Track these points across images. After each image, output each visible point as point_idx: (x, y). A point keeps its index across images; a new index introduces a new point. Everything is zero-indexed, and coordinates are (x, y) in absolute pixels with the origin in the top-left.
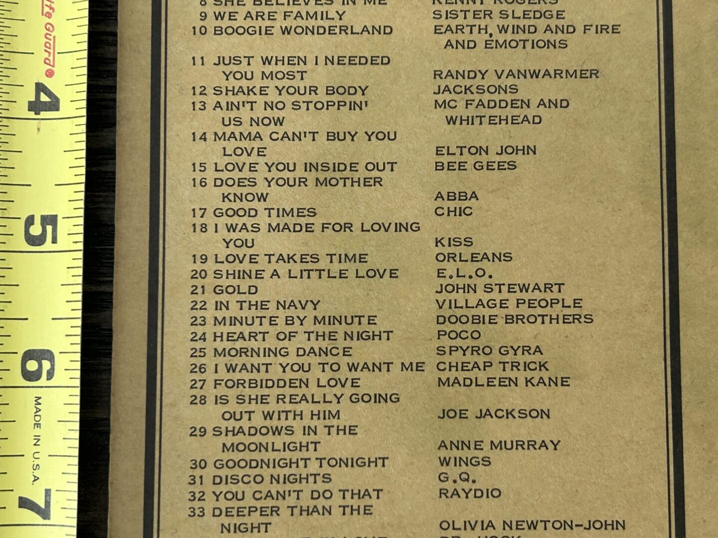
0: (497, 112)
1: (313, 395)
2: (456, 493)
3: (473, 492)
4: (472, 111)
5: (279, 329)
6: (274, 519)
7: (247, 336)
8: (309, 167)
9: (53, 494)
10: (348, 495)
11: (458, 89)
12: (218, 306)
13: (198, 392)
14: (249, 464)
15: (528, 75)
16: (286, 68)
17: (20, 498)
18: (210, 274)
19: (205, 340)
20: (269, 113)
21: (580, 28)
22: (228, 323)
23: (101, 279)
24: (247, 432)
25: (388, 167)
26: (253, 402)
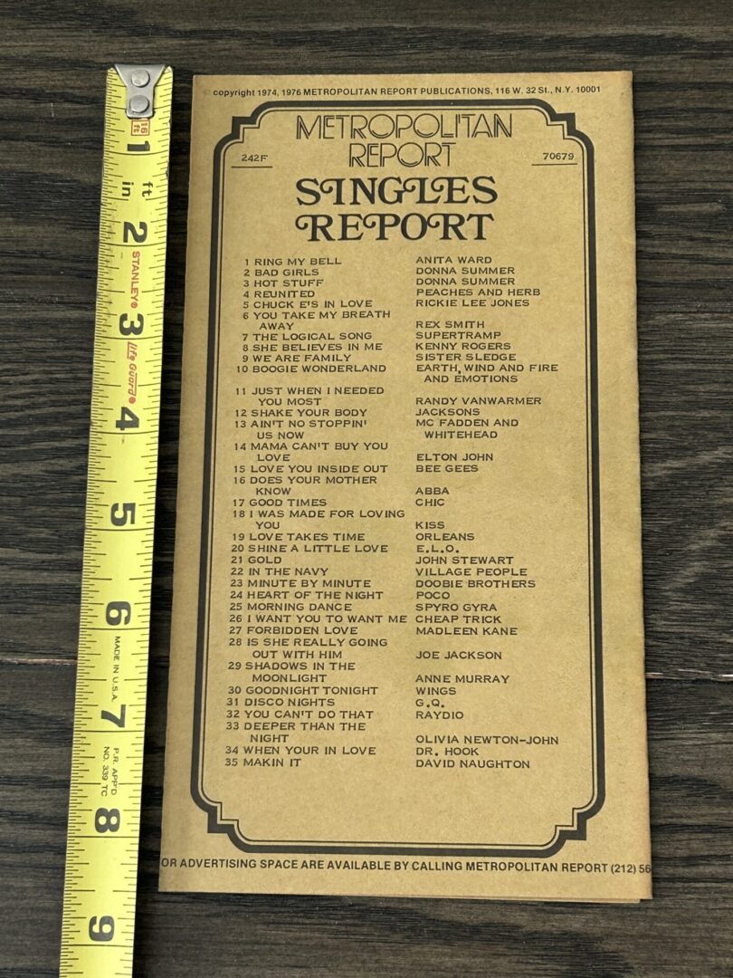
0: (464, 428)
1: (321, 640)
2: (429, 715)
3: (441, 714)
4: (444, 428)
5: (296, 589)
6: (290, 732)
7: (272, 594)
8: (321, 469)
9: (127, 708)
10: (347, 715)
11: (434, 412)
12: (252, 572)
13: (235, 636)
14: (272, 691)
15: (487, 402)
16: (306, 397)
17: (103, 712)
18: (246, 548)
19: (241, 597)
20: (293, 429)
21: (527, 367)
22: (258, 585)
23: (165, 552)
24: (271, 667)
25: (381, 469)
26: (276, 644)
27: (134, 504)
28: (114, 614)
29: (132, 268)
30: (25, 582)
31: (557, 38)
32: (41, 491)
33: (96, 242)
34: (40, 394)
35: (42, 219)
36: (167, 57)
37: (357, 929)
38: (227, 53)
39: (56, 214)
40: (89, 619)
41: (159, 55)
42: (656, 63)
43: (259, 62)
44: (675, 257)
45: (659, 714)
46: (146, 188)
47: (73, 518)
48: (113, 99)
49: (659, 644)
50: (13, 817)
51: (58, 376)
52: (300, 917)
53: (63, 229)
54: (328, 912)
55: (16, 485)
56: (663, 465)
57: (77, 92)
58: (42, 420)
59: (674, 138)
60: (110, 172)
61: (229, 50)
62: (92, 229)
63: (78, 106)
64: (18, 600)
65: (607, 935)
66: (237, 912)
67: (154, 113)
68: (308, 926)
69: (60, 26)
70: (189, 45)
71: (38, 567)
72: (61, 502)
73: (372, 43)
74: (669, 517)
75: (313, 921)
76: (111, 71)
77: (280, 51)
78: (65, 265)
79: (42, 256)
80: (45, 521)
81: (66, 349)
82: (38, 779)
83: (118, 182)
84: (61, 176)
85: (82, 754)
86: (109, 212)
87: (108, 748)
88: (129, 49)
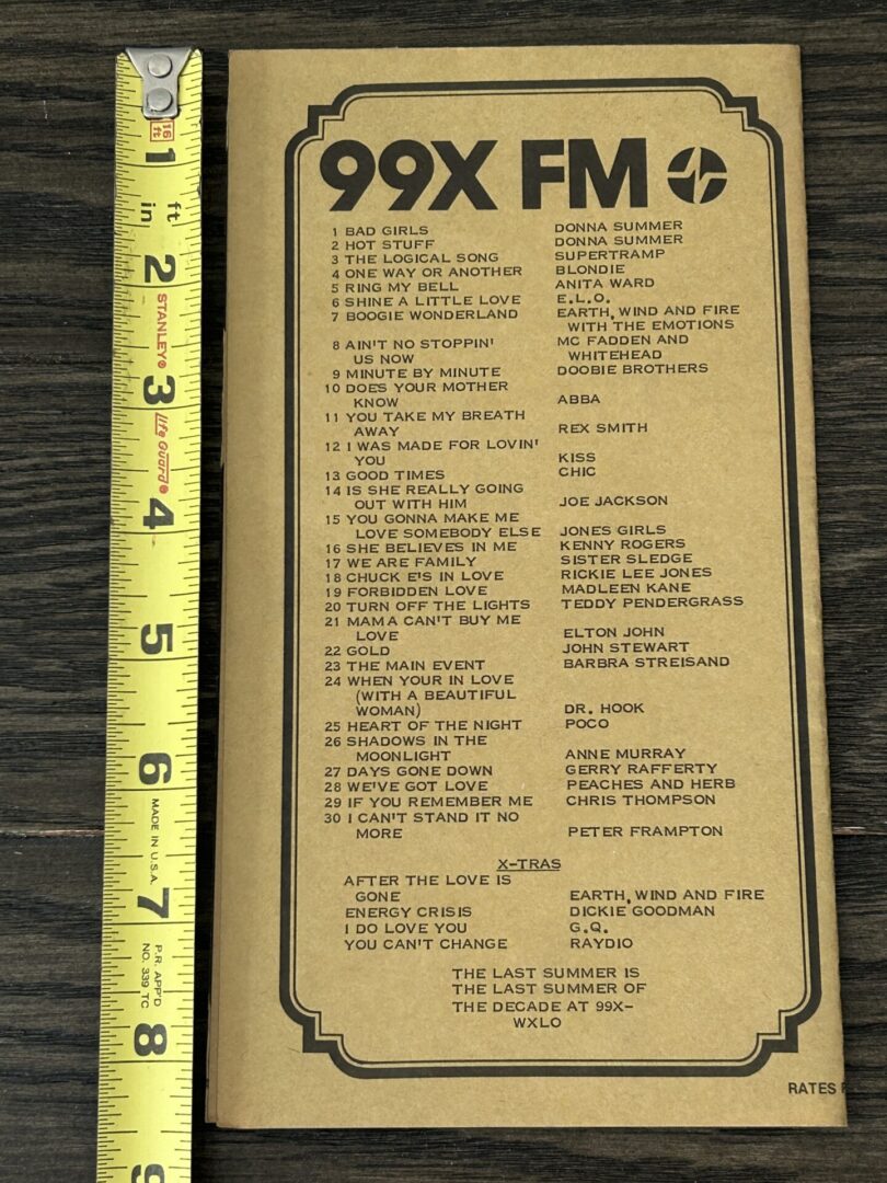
9: (172, 894)
17: (139, 898)
27: (170, 626)
28: (149, 769)
29: (158, 316)
30: (31, 730)
32: (50, 610)
33: (108, 284)
34: (44, 484)
35: (35, 253)
36: (193, 37)
37: (478, 1170)
38: (270, 29)
39: (55, 246)
40: (118, 778)
41: (183, 34)
42: (830, 28)
44: (863, 282)
45: (861, 880)
46: (172, 211)
47: (92, 644)
48: (126, 94)
49: (857, 789)
50: (28, 1037)
51: (66, 459)
52: (405, 1157)
53: (66, 267)
54: (440, 1149)
55: (16, 603)
56: (856, 556)
57: (77, 85)
58: (47, 517)
59: (857, 127)
60: (125, 190)
61: (274, 25)
62: (102, 265)
63: (77, 104)
64: (22, 753)
65: (802, 1169)
66: (322, 1152)
67: (179, 110)
68: (415, 1169)
70: (220, 20)
71: (46, 710)
72: (75, 624)
74: (865, 622)
75: (421, 1162)
76: (121, 57)
77: (339, 25)
78: (69, 312)
79: (39, 302)
80: (55, 649)
81: (74, 423)
82: (59, 987)
83: (136, 204)
84: (59, 195)
85: (114, 954)
86: (124, 243)
87: (148, 945)
88: (143, 26)
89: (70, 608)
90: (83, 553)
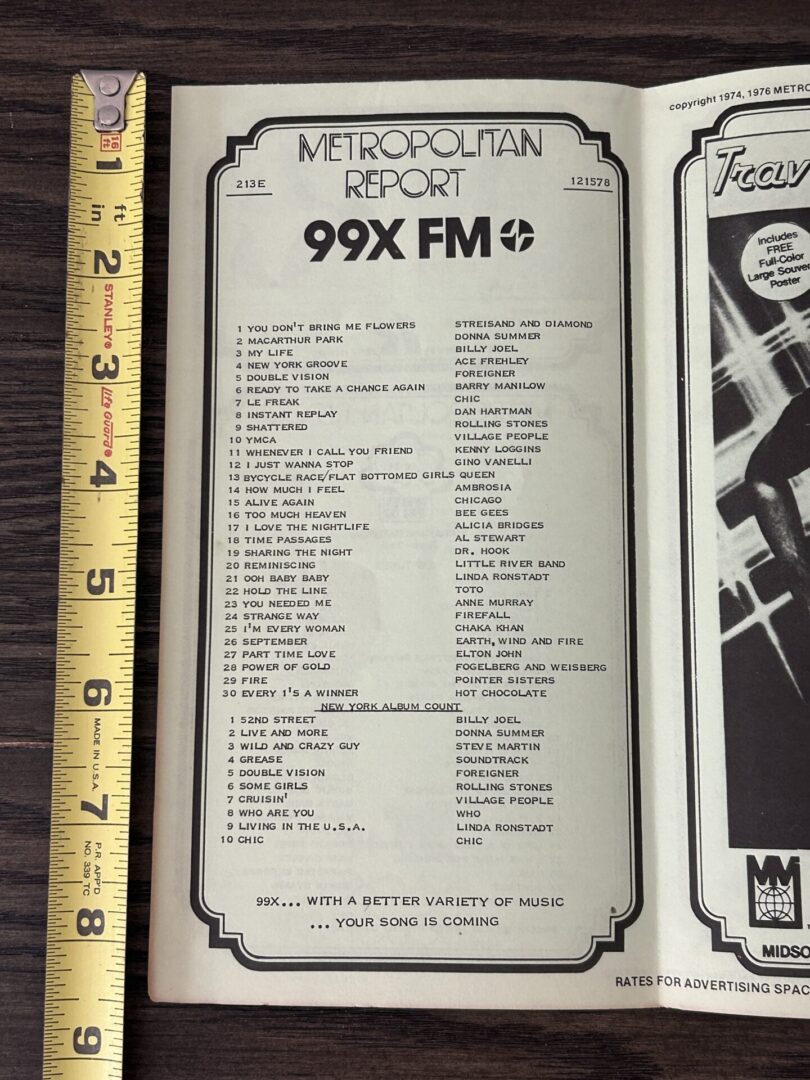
9: (110, 798)
17: (83, 802)
23: (148, 621)
27: (113, 570)
28: (93, 693)
29: (105, 303)
31: (573, 39)
32: (10, 554)
33: (63, 273)
34: (6, 445)
36: (140, 60)
37: (367, 1033)
38: (206, 54)
39: (18, 239)
40: (66, 700)
41: (131, 57)
42: (683, 66)
43: (242, 66)
46: (119, 212)
47: (45, 584)
48: (80, 110)
51: (25, 424)
52: (304, 1021)
53: (28, 257)
54: (333, 1015)
57: (38, 100)
58: (9, 474)
60: (78, 193)
61: (208, 51)
62: (59, 257)
63: (38, 116)
65: (635, 1035)
66: (234, 1017)
67: (126, 125)
69: (17, 23)
70: (164, 46)
71: (6, 639)
72: (31, 567)
73: (369, 45)
75: (317, 1025)
76: (76, 78)
77: (265, 53)
78: (30, 297)
79: (4, 287)
80: (14, 587)
81: (32, 393)
82: (15, 874)
83: (87, 205)
84: (22, 195)
85: (61, 850)
86: (77, 239)
87: (90, 842)
88: (97, 50)
89: (27, 552)
90: (39, 505)
